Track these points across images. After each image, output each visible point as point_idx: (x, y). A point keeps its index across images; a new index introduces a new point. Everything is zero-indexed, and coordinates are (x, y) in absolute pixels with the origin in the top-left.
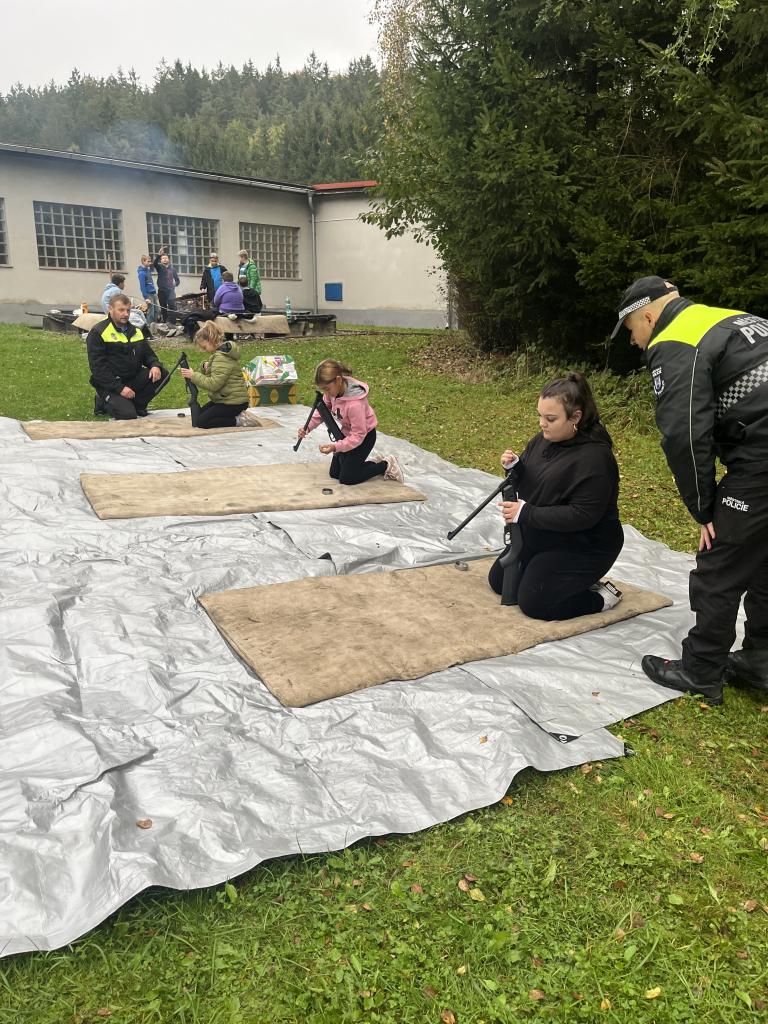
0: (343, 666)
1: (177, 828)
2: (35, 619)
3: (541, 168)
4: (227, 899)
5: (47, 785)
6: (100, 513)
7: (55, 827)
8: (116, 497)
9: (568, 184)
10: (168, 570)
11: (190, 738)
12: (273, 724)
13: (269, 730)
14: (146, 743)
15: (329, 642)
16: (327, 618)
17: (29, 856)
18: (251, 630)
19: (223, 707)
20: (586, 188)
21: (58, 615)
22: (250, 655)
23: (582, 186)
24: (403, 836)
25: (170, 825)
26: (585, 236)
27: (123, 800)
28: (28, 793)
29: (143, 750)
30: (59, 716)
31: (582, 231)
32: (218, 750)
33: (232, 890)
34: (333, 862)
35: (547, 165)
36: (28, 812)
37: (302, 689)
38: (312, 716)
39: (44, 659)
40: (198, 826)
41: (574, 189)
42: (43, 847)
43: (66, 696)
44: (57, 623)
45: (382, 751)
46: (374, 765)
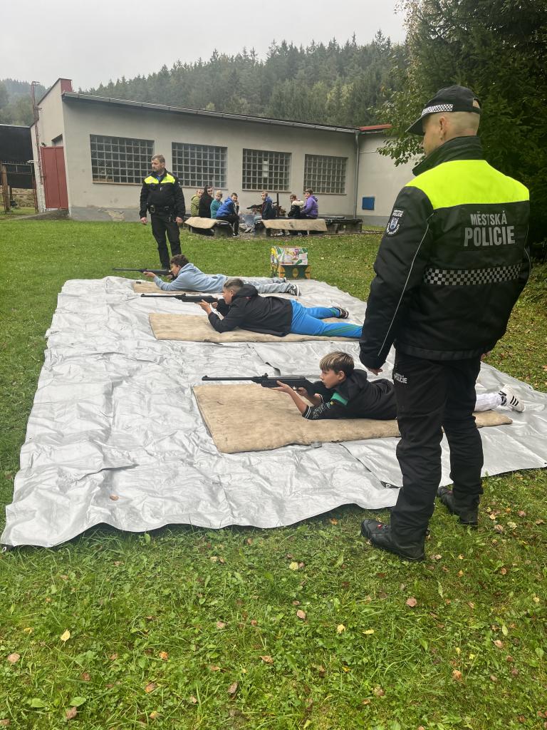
0: (262, 434)
1: (131, 504)
2: (97, 391)
3: (499, 114)
4: (145, 541)
5: (72, 473)
6: (157, 336)
7: (69, 492)
8: (168, 328)
9: (520, 125)
10: (182, 372)
11: (158, 462)
12: (211, 462)
13: (207, 464)
14: (134, 461)
15: (261, 420)
16: (266, 405)
17: (52, 502)
18: (216, 409)
19: (186, 449)
20: (534, 127)
21: (111, 389)
22: (210, 422)
23: (532, 126)
24: (259, 529)
25: (129, 501)
26: (531, 163)
27: (107, 484)
28: (61, 473)
29: (130, 463)
30: (91, 440)
31: (528, 159)
32: (171, 469)
33: (148, 537)
34: (210, 534)
35: (503, 112)
36: (57, 482)
37: (232, 444)
38: (236, 460)
39: (96, 413)
40: (142, 504)
41: (525, 128)
42: (60, 499)
43: (101, 432)
44: (108, 395)
45: (269, 485)
46: (260, 491)
